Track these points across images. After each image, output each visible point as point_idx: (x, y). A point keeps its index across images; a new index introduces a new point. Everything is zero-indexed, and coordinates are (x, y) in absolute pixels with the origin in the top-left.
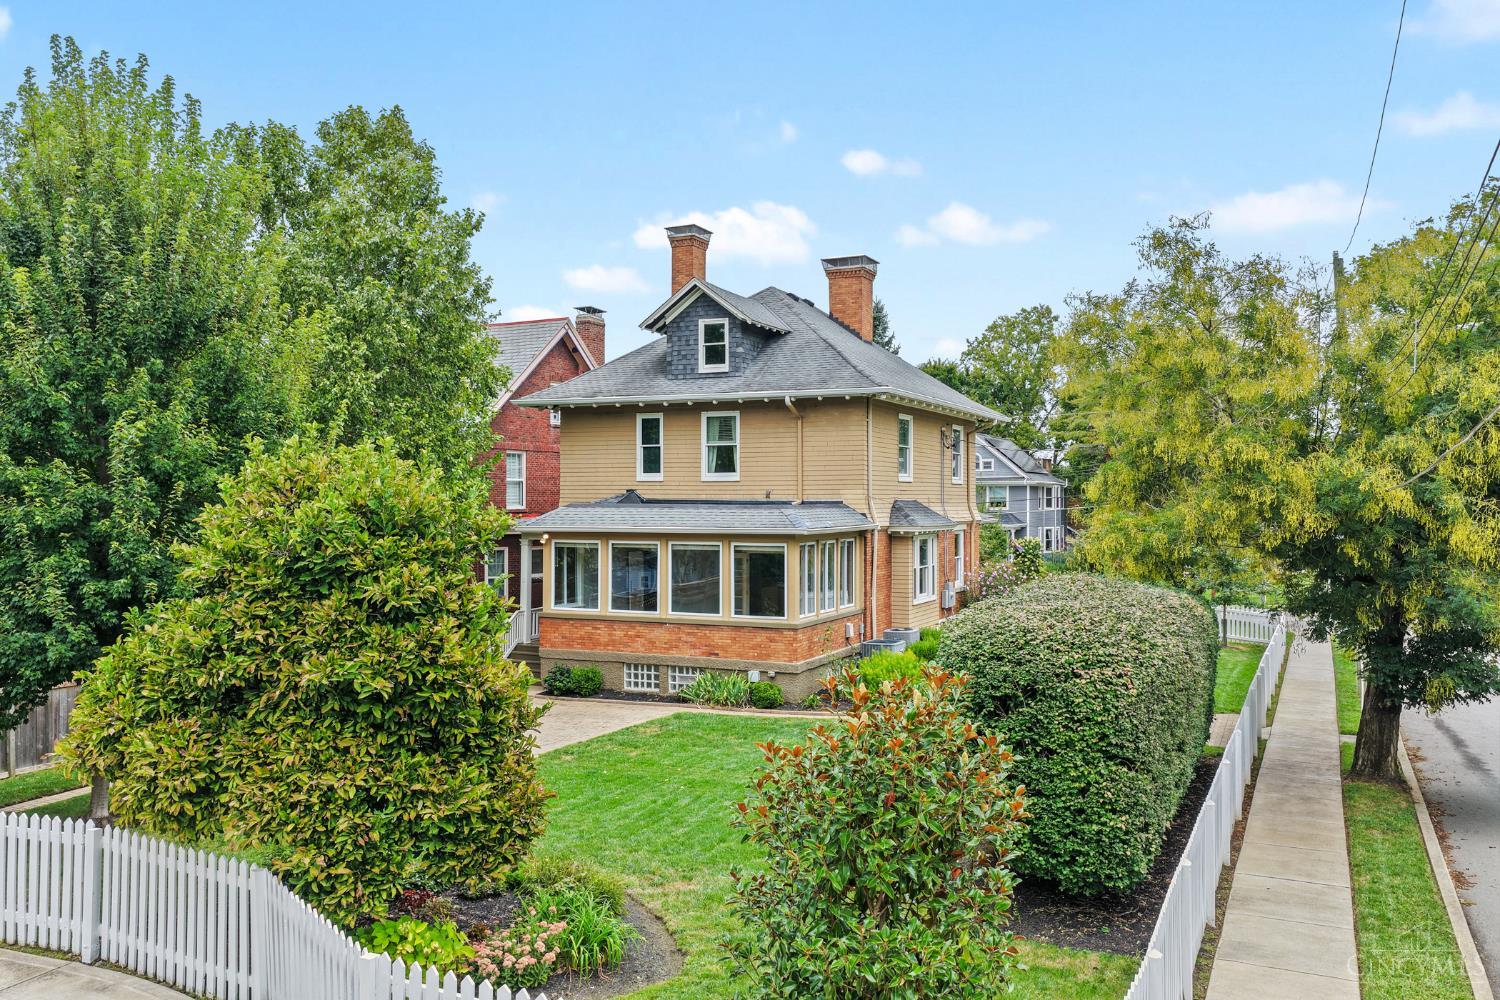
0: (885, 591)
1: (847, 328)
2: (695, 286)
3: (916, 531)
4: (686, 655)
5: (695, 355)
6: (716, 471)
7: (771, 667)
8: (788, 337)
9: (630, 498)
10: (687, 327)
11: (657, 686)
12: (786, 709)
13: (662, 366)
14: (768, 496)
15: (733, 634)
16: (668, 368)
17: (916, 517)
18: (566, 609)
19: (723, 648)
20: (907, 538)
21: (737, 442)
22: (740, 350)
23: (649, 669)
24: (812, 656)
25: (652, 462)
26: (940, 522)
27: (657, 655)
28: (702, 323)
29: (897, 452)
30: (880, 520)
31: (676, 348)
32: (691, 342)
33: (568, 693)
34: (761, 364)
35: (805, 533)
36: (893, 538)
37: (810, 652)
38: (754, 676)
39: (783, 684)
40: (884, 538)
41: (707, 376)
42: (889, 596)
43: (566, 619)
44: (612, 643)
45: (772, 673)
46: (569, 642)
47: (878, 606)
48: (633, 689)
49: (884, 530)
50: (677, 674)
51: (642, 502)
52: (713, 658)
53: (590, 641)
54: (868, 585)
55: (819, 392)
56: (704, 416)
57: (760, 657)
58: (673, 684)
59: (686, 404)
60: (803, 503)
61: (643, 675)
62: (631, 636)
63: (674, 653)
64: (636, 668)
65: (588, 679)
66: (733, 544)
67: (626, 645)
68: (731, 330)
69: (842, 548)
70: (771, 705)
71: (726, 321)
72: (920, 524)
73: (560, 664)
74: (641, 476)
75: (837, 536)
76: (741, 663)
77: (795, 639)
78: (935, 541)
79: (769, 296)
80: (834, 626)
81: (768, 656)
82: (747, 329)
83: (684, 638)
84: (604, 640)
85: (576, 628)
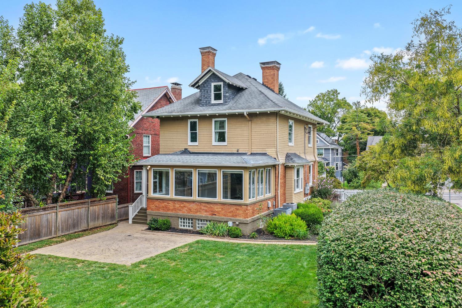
0: (283, 188)
1: (269, 88)
2: (210, 70)
3: (296, 165)
4: (204, 215)
5: (210, 97)
6: (218, 142)
7: (237, 220)
8: (246, 90)
9: (186, 152)
10: (207, 86)
11: (192, 226)
12: (243, 238)
13: (198, 102)
14: (238, 151)
15: (222, 207)
16: (200, 102)
17: (295, 159)
18: (157, 195)
19: (218, 212)
20: (292, 167)
21: (226, 130)
22: (227, 94)
23: (189, 220)
24: (254, 215)
25: (194, 138)
26: (304, 161)
27: (191, 214)
28: (213, 84)
29: (288, 134)
30: (282, 160)
31: (203, 94)
32: (209, 92)
33: (157, 229)
34: (235, 100)
35: (251, 166)
36: (286, 168)
37: (253, 213)
38: (230, 224)
39: (242, 228)
40: (283, 167)
41: (214, 105)
42: (285, 190)
43: (157, 199)
44: (175, 209)
45: (237, 223)
46: (158, 208)
47: (280, 194)
48: (182, 227)
49: (283, 164)
50: (200, 222)
51: (190, 153)
52: (214, 216)
53: (167, 208)
54: (277, 186)
55: (258, 110)
56: (214, 120)
57: (233, 216)
58: (199, 226)
59: (207, 116)
60: (251, 154)
61: (186, 222)
62: (182, 207)
63: (199, 214)
64: (184, 219)
65: (164, 224)
66: (222, 170)
67: (180, 210)
68: (224, 87)
69: (267, 172)
70: (237, 237)
71: (222, 83)
72: (297, 162)
73: (154, 217)
74: (190, 143)
75: (264, 167)
76: (225, 218)
77: (247, 209)
78: (303, 169)
79: (239, 76)
80: (263, 203)
81: (236, 216)
82: (230, 86)
83: (203, 208)
84: (171, 208)
85: (161, 203)
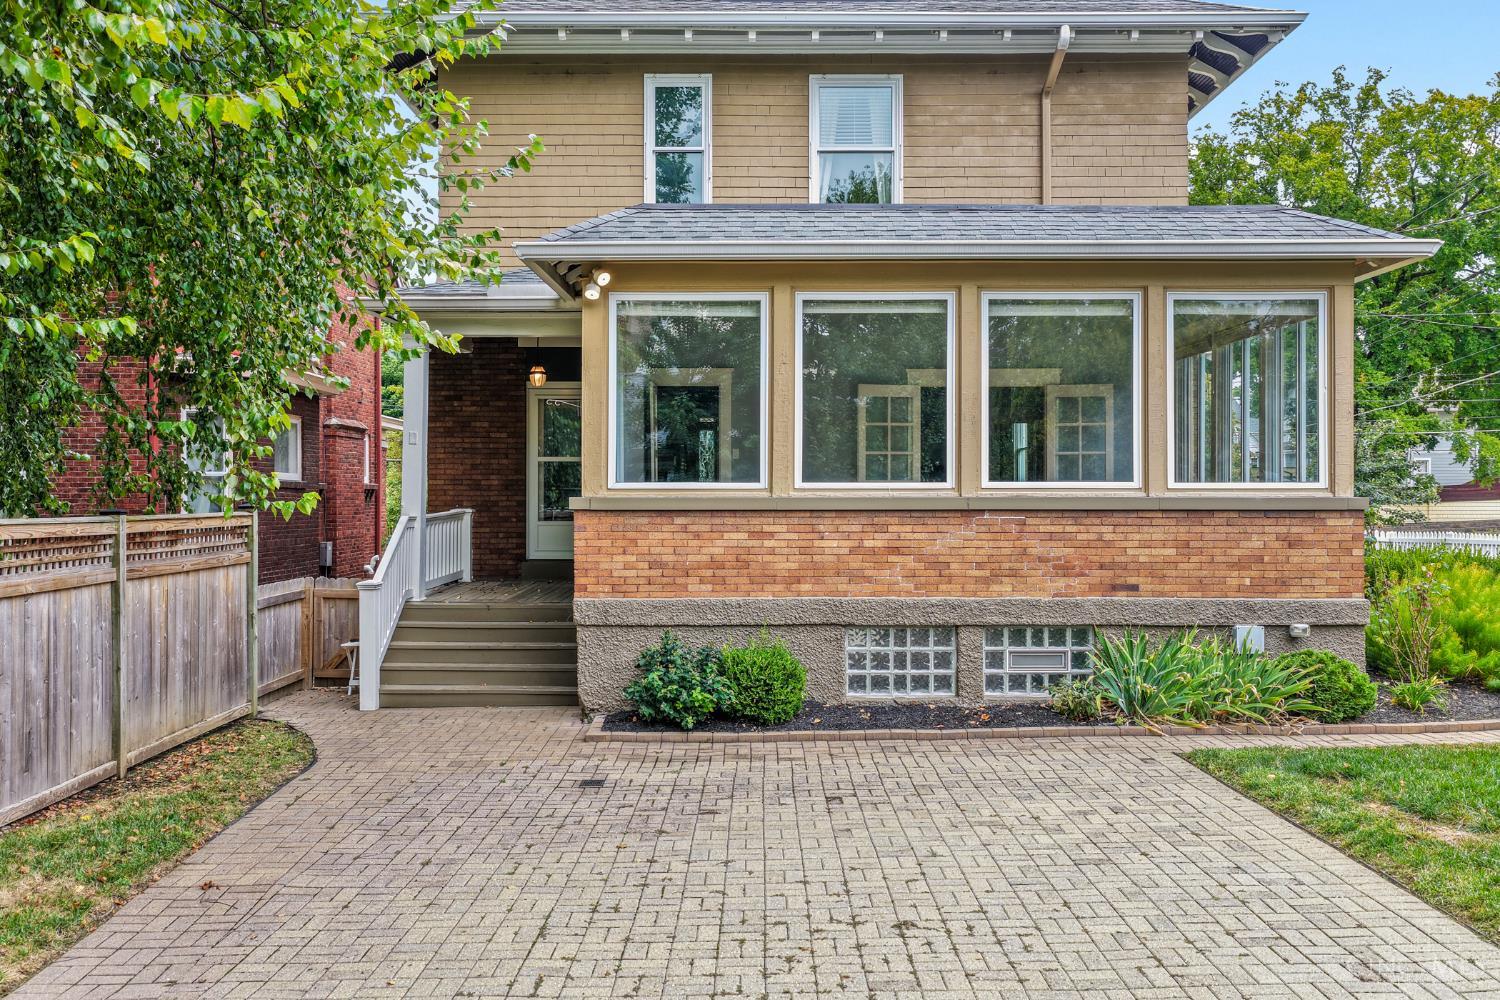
7: (1299, 611)
11: (943, 682)
15: (1182, 532)
19: (1153, 570)
23: (922, 639)
27: (945, 598)
38: (1252, 636)
44: (813, 572)
45: (1299, 628)
46: (672, 574)
48: (867, 695)
50: (1006, 647)
52: (1121, 597)
57: (1259, 587)
58: (993, 674)
61: (901, 656)
62: (873, 551)
63: (1004, 591)
64: (882, 638)
67: (856, 576)
76: (1210, 605)
77: (1357, 538)
81: (1283, 584)
83: (1037, 548)
84: (783, 565)
85: (697, 536)
